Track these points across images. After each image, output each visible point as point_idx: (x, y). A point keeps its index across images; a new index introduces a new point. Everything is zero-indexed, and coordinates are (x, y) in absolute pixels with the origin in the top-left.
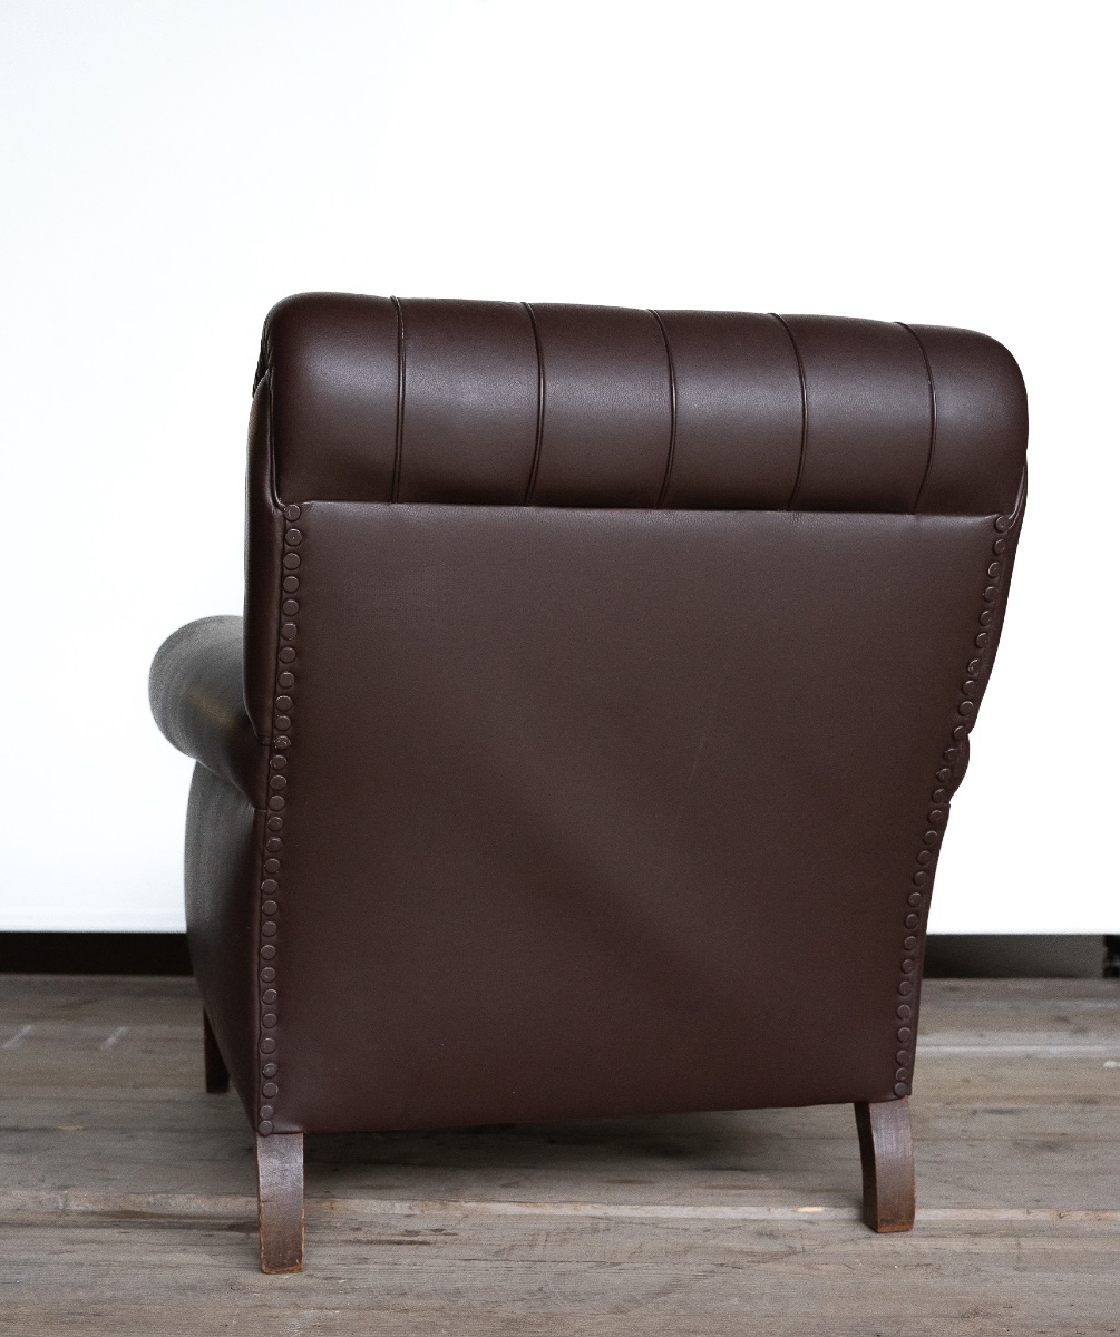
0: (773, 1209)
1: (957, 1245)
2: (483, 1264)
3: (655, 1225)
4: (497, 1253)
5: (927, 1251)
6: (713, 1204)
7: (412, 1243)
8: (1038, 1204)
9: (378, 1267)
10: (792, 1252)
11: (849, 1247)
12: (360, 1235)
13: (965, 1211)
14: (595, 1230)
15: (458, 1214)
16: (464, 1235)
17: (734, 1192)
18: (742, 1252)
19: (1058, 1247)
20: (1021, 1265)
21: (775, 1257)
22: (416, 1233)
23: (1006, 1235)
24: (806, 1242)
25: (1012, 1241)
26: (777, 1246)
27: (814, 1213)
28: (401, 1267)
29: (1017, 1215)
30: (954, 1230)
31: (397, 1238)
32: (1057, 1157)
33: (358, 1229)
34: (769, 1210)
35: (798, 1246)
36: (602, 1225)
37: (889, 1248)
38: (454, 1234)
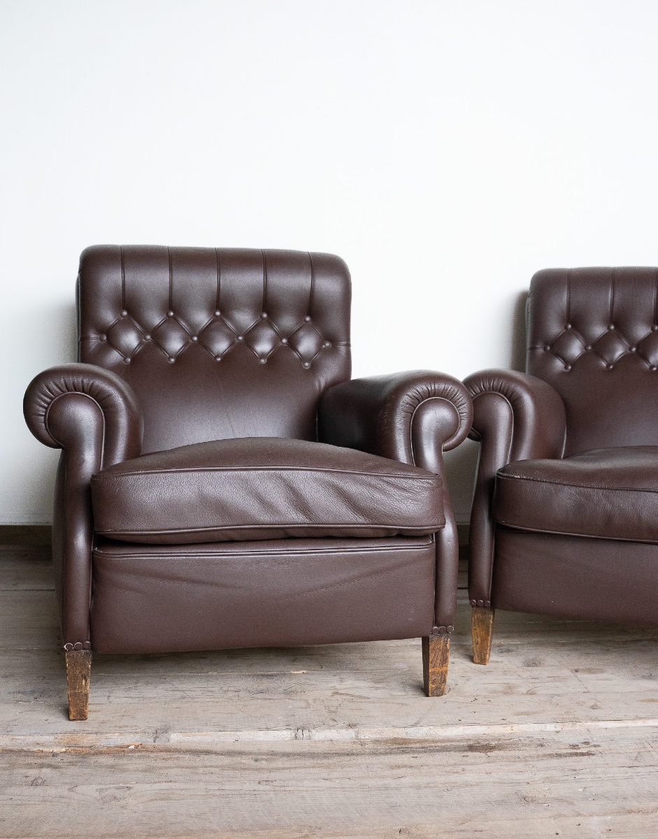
12: (549, 750)
22: (577, 746)
31: (571, 751)
33: (543, 745)
38: (599, 746)
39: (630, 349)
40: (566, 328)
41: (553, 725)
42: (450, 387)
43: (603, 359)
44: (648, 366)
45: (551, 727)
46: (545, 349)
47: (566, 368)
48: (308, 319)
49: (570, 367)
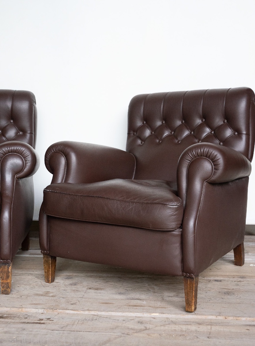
0: (144, 314)
1: (193, 328)
2: (57, 332)
3: (110, 318)
4: (62, 328)
5: (184, 330)
6: (128, 312)
7: (40, 323)
8: (220, 314)
9: (26, 332)
10: (146, 329)
11: (162, 328)
12: (26, 321)
13: (199, 316)
14: (92, 320)
15: (56, 313)
16: (55, 321)
17: (135, 307)
18: (131, 329)
19: (222, 330)
20: (210, 336)
21: (140, 331)
22: (42, 320)
23: (208, 325)
24: (151, 325)
25: (209, 327)
26: (142, 327)
27: (156, 315)
28: (33, 332)
29: (214, 317)
30: (193, 322)
31: (36, 321)
32: (229, 297)
33: (27, 318)
34: (143, 314)
35: (148, 328)
36: (95, 318)
37: (173, 328)
38: (53, 320)
39: (171, 133)
40: (143, 123)
41: (42, 310)
42: (20, 148)
43: (158, 138)
44: (177, 141)
45: (41, 311)
46: (134, 134)
47: (141, 143)
48: (12, 121)
49: (143, 143)
